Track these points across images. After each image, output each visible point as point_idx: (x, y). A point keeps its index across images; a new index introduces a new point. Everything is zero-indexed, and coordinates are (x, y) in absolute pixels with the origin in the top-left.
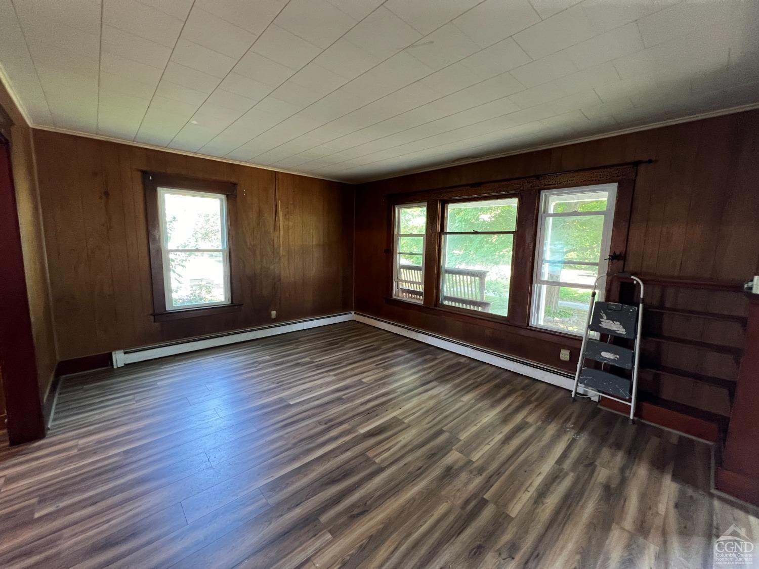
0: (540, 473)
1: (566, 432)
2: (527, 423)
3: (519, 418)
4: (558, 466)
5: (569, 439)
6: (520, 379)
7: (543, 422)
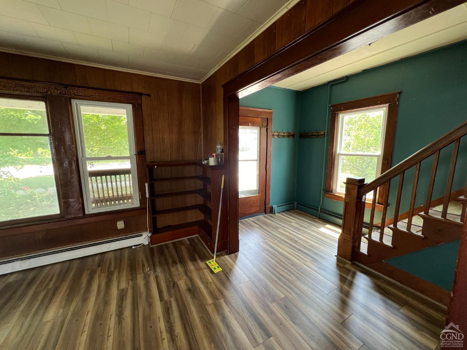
0: (159, 318)
1: (149, 275)
2: (123, 290)
3: (114, 292)
4: (163, 302)
5: (154, 279)
6: (90, 260)
7: (132, 280)
